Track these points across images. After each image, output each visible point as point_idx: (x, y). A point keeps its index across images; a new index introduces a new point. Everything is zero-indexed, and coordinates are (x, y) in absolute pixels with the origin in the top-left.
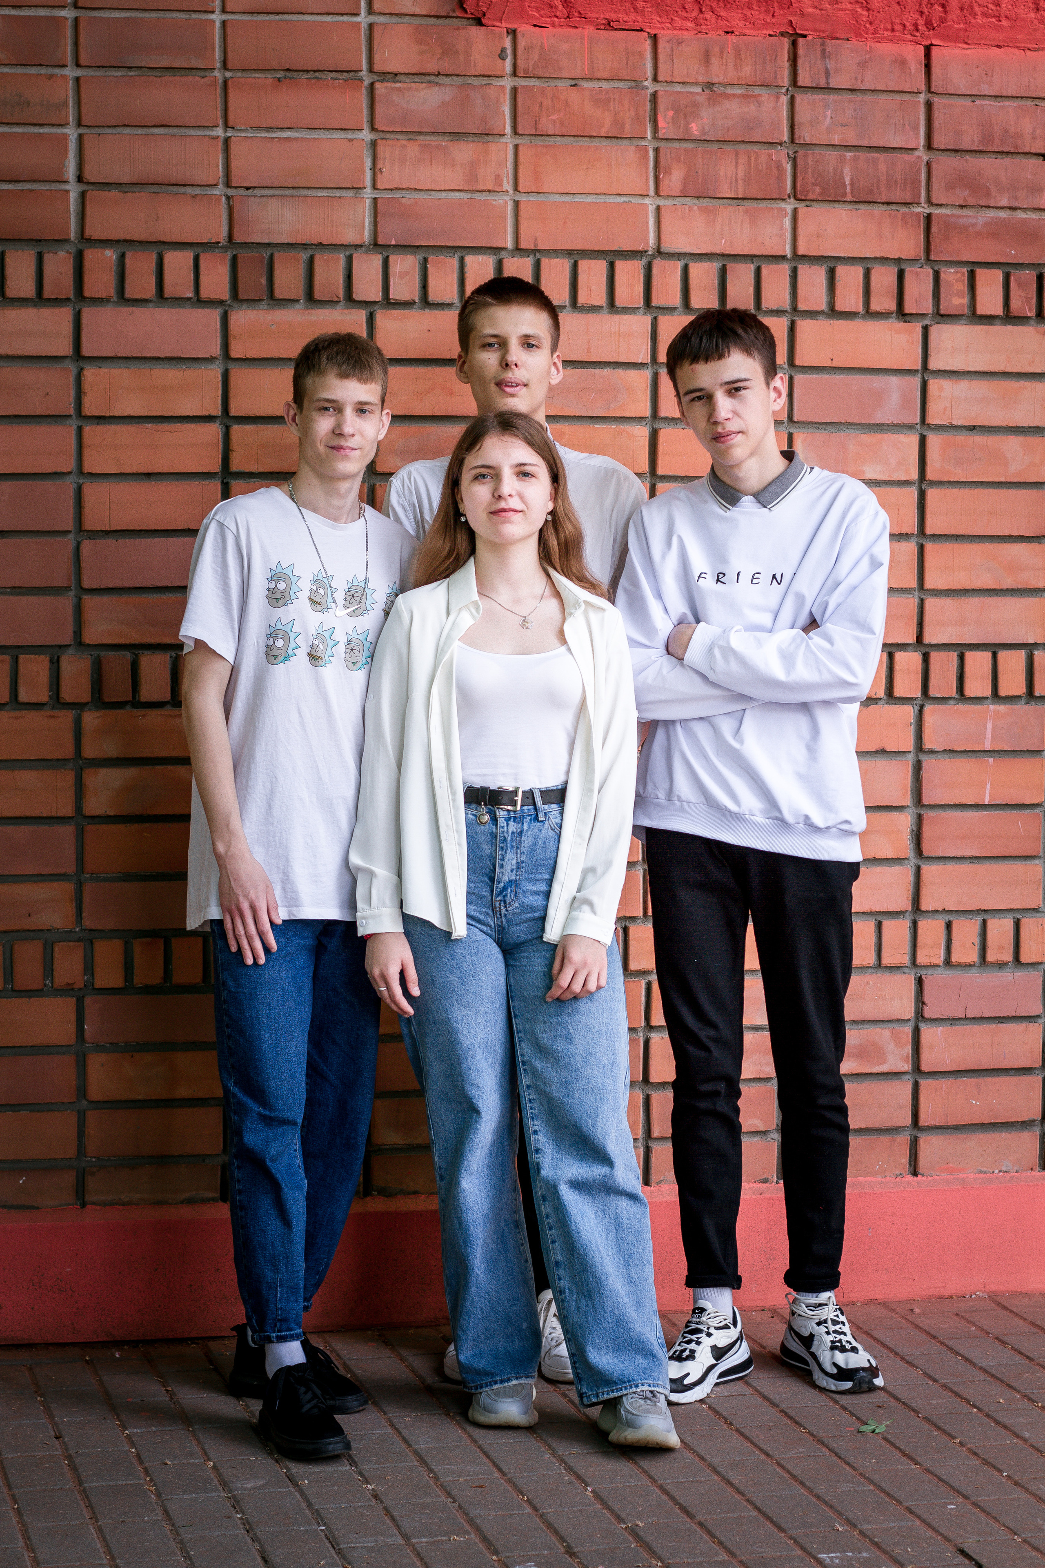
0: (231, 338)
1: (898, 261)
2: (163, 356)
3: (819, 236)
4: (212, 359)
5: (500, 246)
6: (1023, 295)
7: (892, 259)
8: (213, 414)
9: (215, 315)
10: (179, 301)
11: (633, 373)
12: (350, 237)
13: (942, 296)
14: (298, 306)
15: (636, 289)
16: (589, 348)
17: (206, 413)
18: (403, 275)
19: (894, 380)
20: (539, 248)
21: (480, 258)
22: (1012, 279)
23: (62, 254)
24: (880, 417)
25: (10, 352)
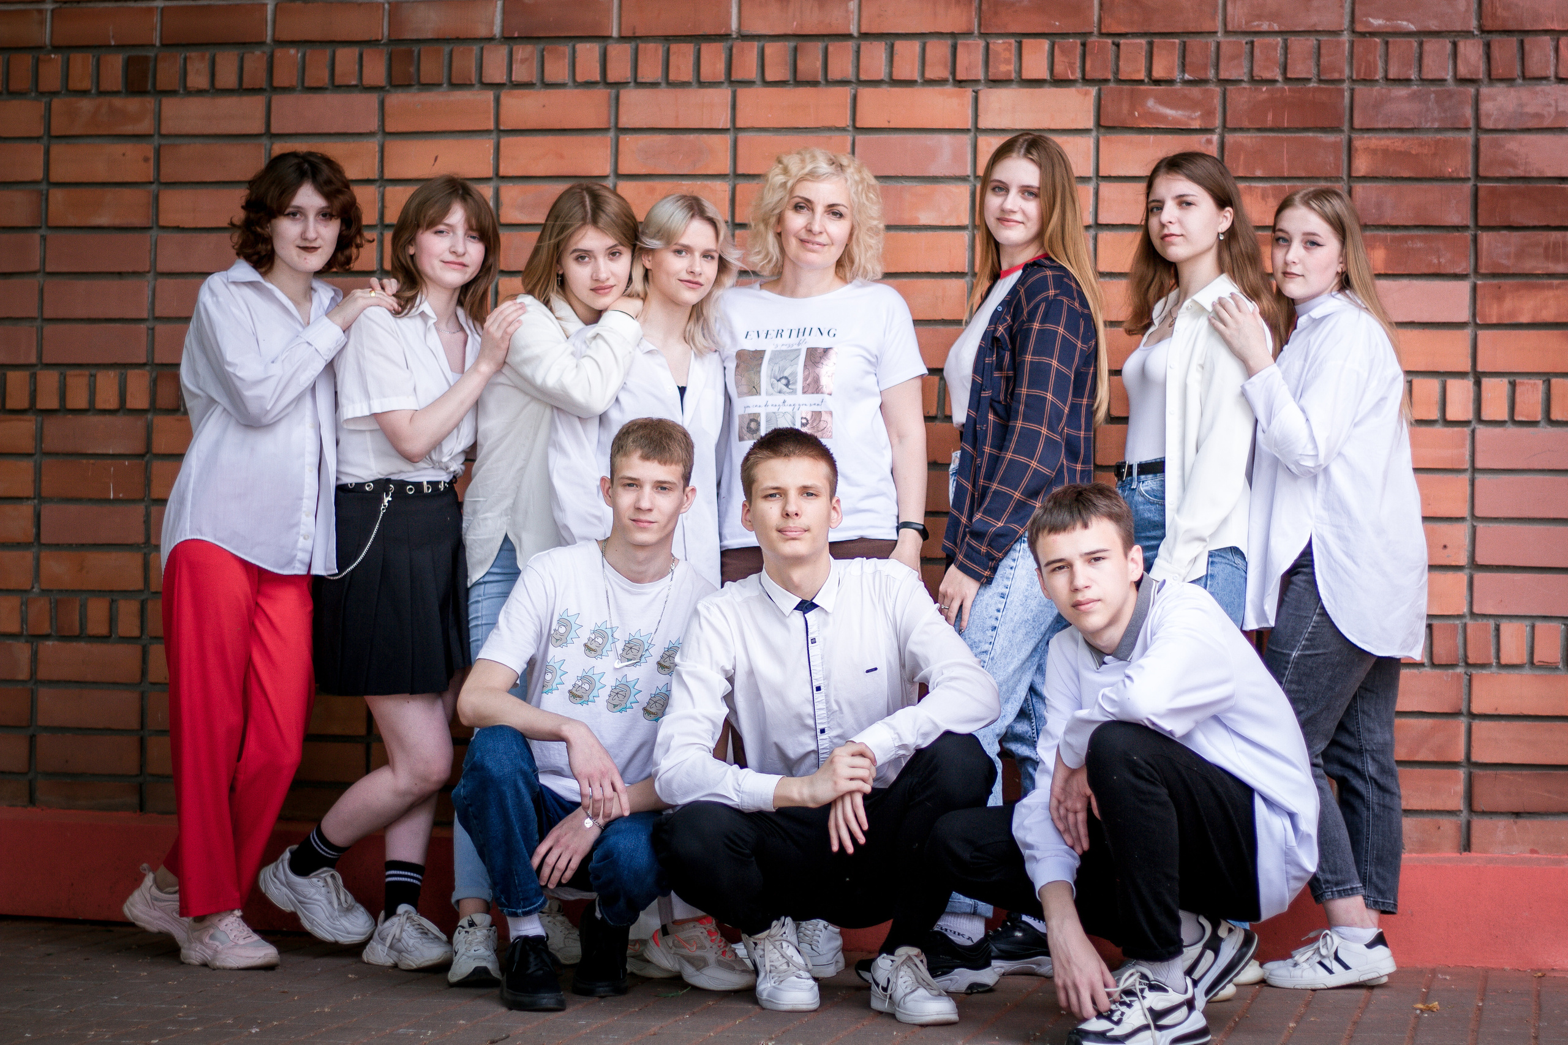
0: (386, 116)
1: (953, 35)
2: (332, 131)
3: (880, 16)
4: (371, 134)
5: (606, 35)
6: (1066, 60)
7: (947, 34)
8: (371, 177)
9: (373, 99)
10: (348, 88)
11: (715, 138)
12: (483, 32)
13: (991, 64)
14: (442, 89)
15: (718, 66)
16: (677, 117)
17: (365, 177)
18: (523, 61)
19: (946, 138)
20: (637, 35)
21: (588, 45)
22: (1056, 47)
23: (258, 53)
24: (934, 170)
25: (218, 132)
